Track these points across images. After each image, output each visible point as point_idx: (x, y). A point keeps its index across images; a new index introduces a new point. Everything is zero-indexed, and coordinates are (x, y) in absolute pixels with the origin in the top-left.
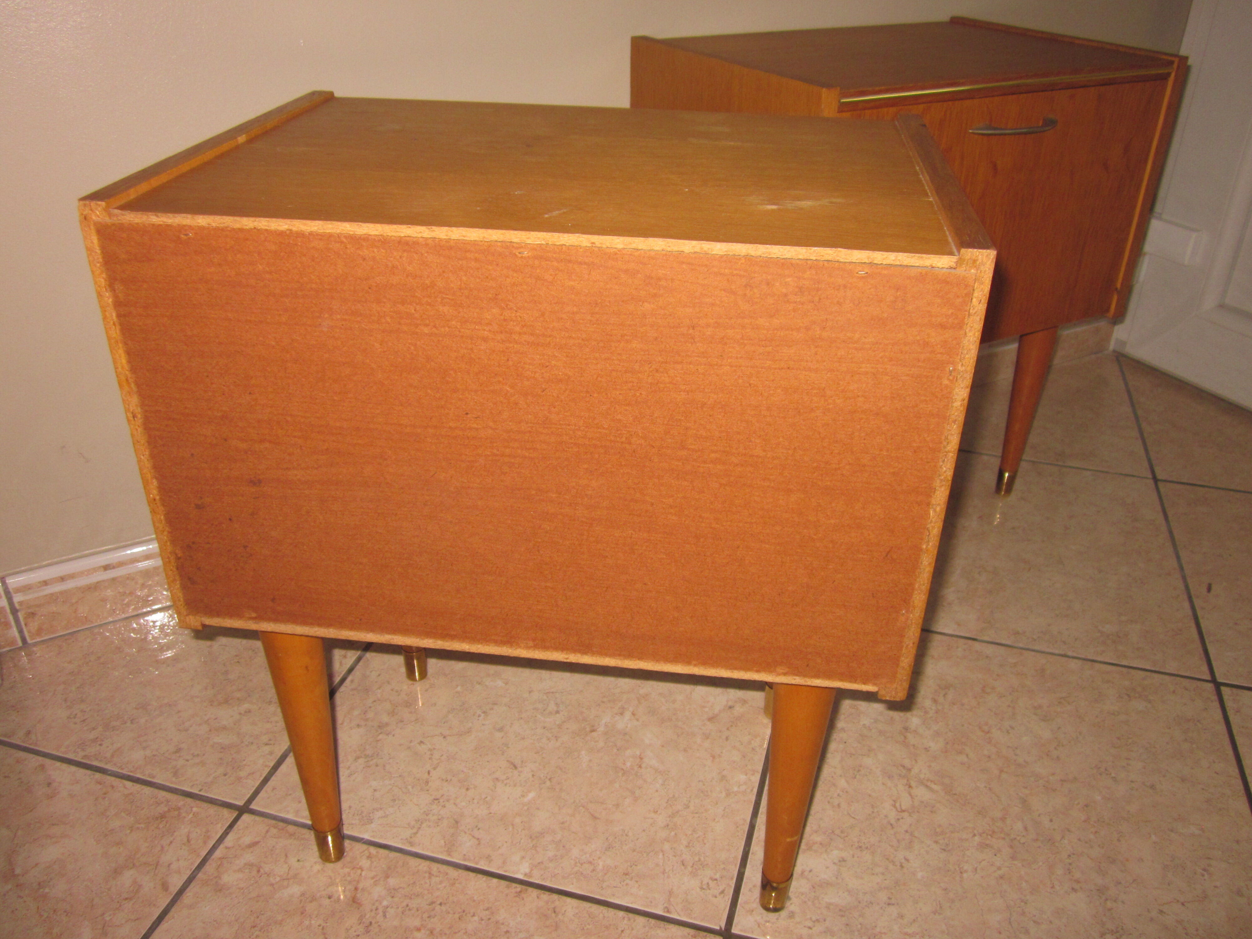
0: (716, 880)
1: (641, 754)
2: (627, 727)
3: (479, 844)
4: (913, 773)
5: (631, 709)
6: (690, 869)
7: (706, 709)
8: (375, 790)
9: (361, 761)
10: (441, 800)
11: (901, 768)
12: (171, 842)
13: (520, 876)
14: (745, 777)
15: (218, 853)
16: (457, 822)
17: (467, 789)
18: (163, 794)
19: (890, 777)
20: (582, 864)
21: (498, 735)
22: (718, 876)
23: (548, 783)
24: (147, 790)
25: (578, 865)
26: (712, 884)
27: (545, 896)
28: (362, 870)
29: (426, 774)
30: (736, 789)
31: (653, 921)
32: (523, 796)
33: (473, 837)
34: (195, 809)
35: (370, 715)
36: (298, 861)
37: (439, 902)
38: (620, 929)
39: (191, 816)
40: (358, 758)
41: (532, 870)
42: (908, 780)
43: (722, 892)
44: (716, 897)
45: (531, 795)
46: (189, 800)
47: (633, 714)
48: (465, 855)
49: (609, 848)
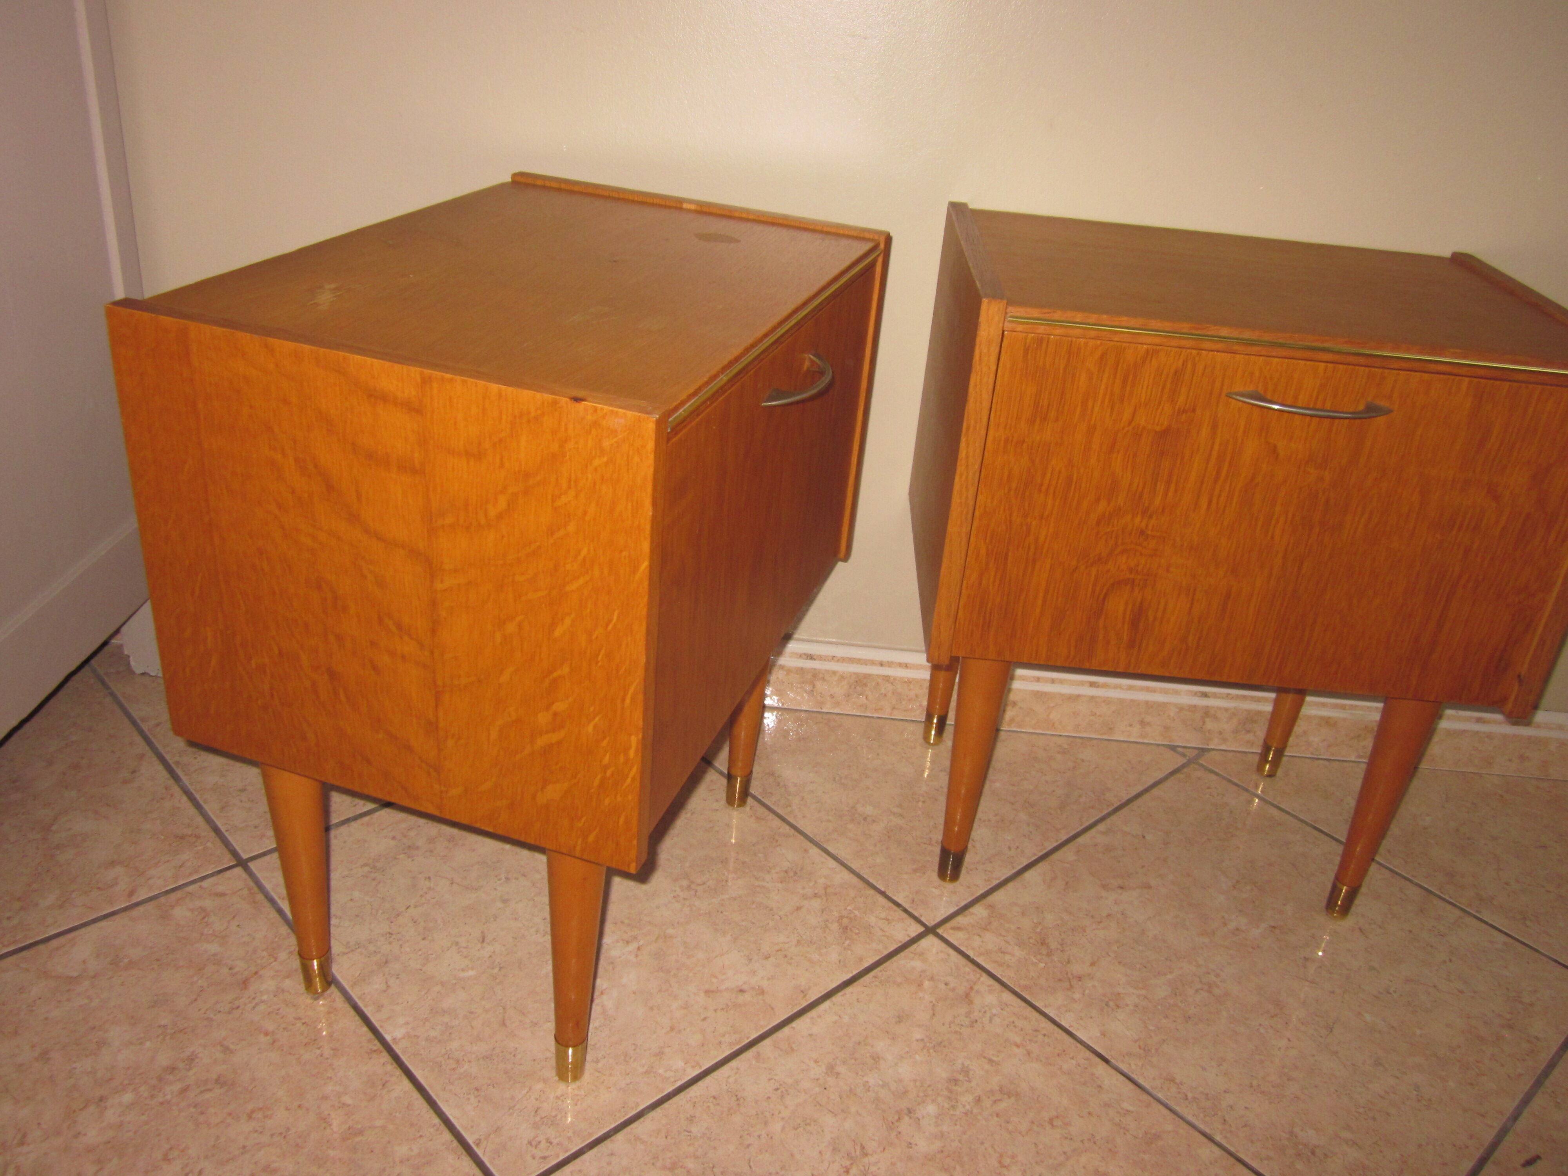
0: (551, 1143)
1: (604, 990)
2: (620, 957)
3: (385, 991)
4: (866, 1160)
5: (641, 943)
6: (538, 1119)
7: (714, 980)
8: (351, 900)
9: (367, 869)
10: (394, 936)
11: (858, 1148)
12: (168, 861)
13: (388, 1038)
14: (683, 1064)
15: (190, 888)
16: (386, 962)
17: (424, 939)
18: (200, 820)
19: (835, 1150)
20: (449, 1058)
21: (499, 905)
22: (555, 1141)
23: (496, 970)
24: (192, 811)
25: (446, 1057)
26: (543, 1145)
27: (391, 1067)
28: (275, 961)
29: (405, 907)
30: (661, 1071)
31: (456, 1143)
32: (463, 970)
33: (387, 983)
34: (209, 844)
35: (412, 834)
36: (238, 926)
37: (304, 1021)
38: (421, 1134)
39: (202, 847)
40: (365, 865)
41: (403, 1038)
42: (852, 1164)
43: (544, 1158)
44: (534, 1158)
45: (471, 973)
46: (213, 834)
47: (639, 949)
48: (364, 994)
49: (487, 1058)
